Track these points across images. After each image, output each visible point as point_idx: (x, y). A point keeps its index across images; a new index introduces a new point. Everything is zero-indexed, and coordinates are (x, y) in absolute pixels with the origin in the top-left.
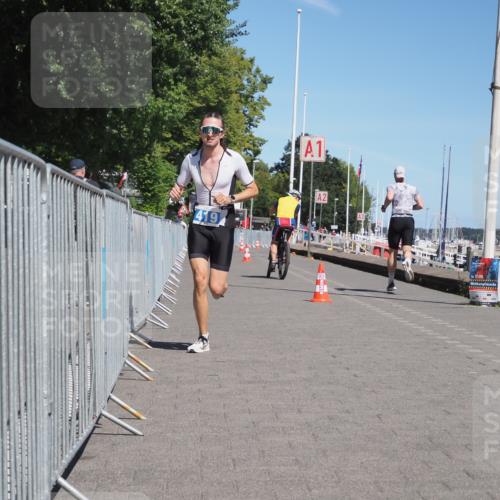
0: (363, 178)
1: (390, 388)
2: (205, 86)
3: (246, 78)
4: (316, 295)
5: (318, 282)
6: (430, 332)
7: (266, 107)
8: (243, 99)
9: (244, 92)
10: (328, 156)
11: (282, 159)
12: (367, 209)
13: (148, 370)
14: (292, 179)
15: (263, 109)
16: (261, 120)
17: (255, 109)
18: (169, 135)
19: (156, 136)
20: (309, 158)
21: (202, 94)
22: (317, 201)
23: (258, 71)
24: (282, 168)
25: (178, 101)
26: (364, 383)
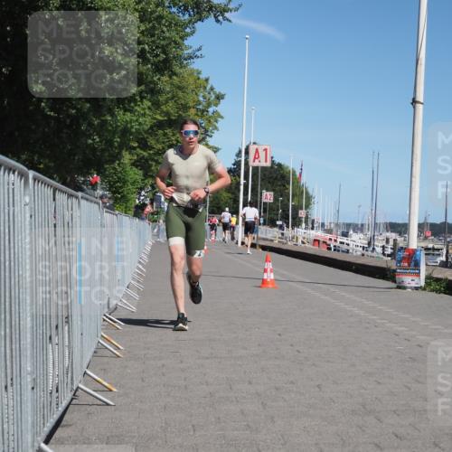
0: (304, 180)
1: (328, 361)
2: (167, 102)
3: (202, 94)
4: (264, 282)
5: (265, 271)
6: (362, 313)
7: (219, 119)
8: (199, 113)
9: (200, 107)
10: (273, 162)
11: (234, 165)
12: (307, 207)
13: (119, 349)
14: (242, 181)
15: (216, 121)
16: (215, 131)
17: (210, 121)
18: (136, 145)
19: (124, 145)
20: (257, 164)
21: (165, 109)
22: (264, 200)
23: (212, 89)
24: (234, 172)
25: (144, 115)
26: (306, 358)
